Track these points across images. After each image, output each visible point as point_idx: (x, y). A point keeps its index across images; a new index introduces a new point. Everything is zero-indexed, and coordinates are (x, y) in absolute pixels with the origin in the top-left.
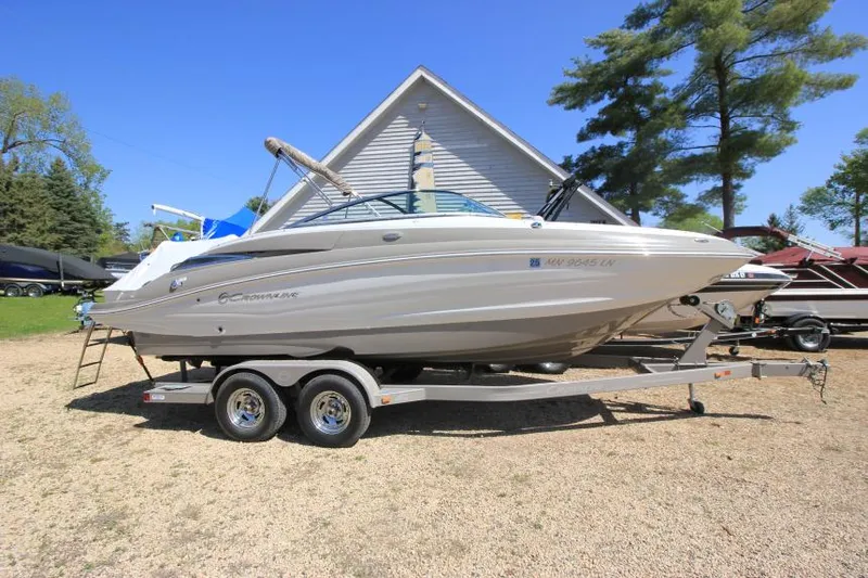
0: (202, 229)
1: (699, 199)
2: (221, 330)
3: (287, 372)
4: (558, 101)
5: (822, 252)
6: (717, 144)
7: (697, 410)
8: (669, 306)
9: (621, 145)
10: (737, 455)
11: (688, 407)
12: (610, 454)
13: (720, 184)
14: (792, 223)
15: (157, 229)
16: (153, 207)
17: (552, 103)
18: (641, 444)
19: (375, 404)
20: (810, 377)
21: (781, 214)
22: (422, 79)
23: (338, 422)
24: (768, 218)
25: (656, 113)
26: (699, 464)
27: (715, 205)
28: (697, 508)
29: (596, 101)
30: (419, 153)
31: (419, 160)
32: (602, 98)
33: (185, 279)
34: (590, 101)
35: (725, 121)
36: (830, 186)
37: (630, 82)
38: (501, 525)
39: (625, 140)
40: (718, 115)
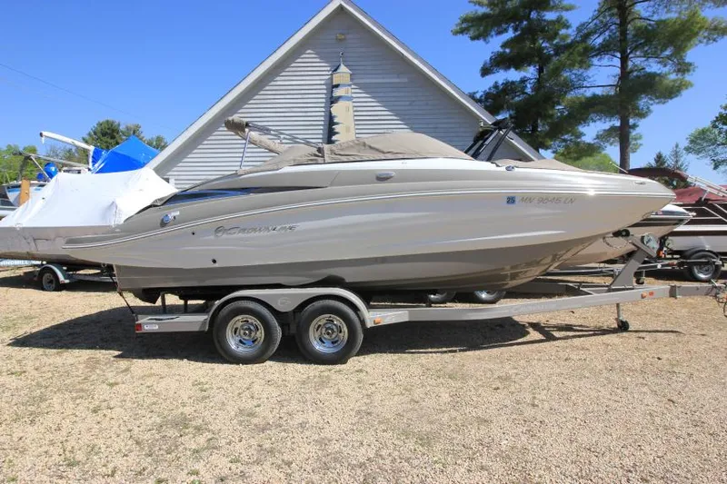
0: (91, 160)
1: (598, 137)
2: (214, 261)
3: (286, 299)
4: (462, 31)
5: (716, 192)
6: (616, 83)
7: (623, 327)
8: (604, 238)
9: (523, 81)
10: (664, 357)
11: (616, 326)
12: (566, 360)
13: (618, 124)
14: (677, 162)
15: (28, 158)
16: (41, 135)
17: (456, 33)
18: (587, 352)
19: (369, 324)
20: (715, 296)
21: (667, 153)
22: (341, 8)
23: (333, 343)
24: (655, 156)
25: (559, 50)
26: (638, 364)
27: (611, 144)
28: (645, 389)
29: (499, 33)
30: (337, 86)
31: (337, 93)
32: (506, 30)
33: (178, 213)
34: (493, 33)
35: (624, 60)
36: (715, 126)
37: (534, 15)
38: (506, 406)
39: (529, 75)
40: (619, 55)
